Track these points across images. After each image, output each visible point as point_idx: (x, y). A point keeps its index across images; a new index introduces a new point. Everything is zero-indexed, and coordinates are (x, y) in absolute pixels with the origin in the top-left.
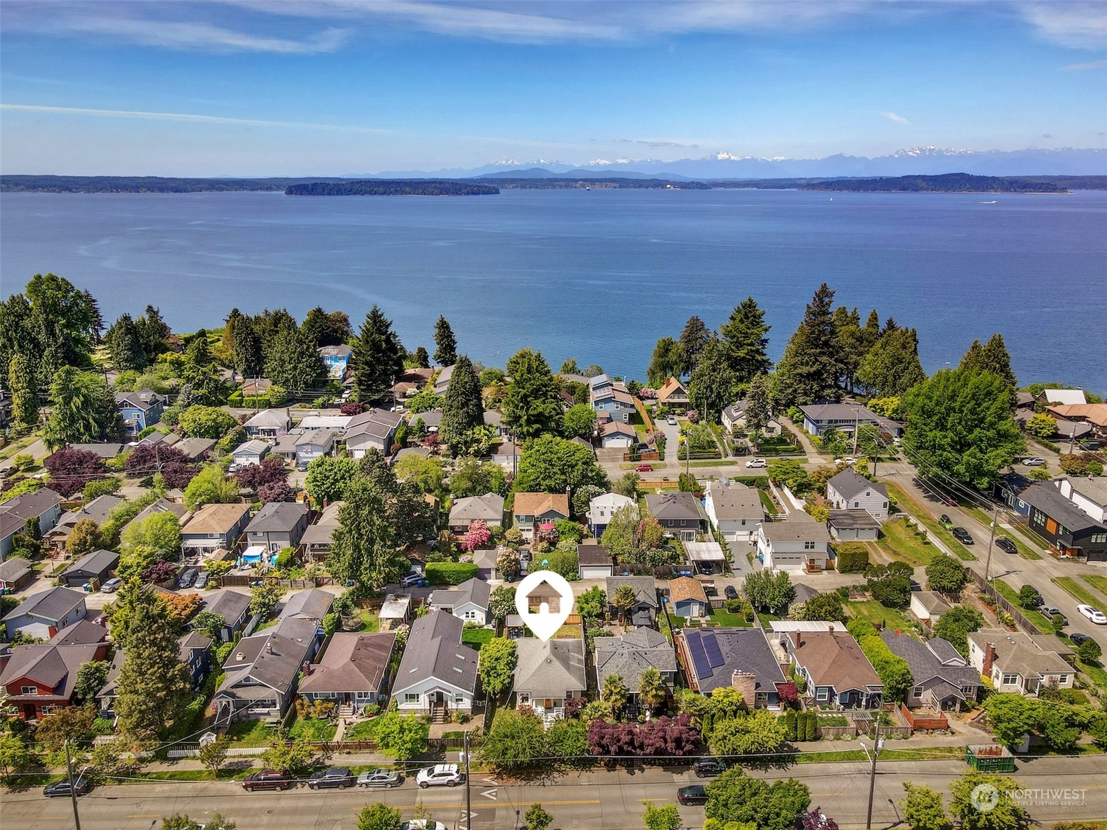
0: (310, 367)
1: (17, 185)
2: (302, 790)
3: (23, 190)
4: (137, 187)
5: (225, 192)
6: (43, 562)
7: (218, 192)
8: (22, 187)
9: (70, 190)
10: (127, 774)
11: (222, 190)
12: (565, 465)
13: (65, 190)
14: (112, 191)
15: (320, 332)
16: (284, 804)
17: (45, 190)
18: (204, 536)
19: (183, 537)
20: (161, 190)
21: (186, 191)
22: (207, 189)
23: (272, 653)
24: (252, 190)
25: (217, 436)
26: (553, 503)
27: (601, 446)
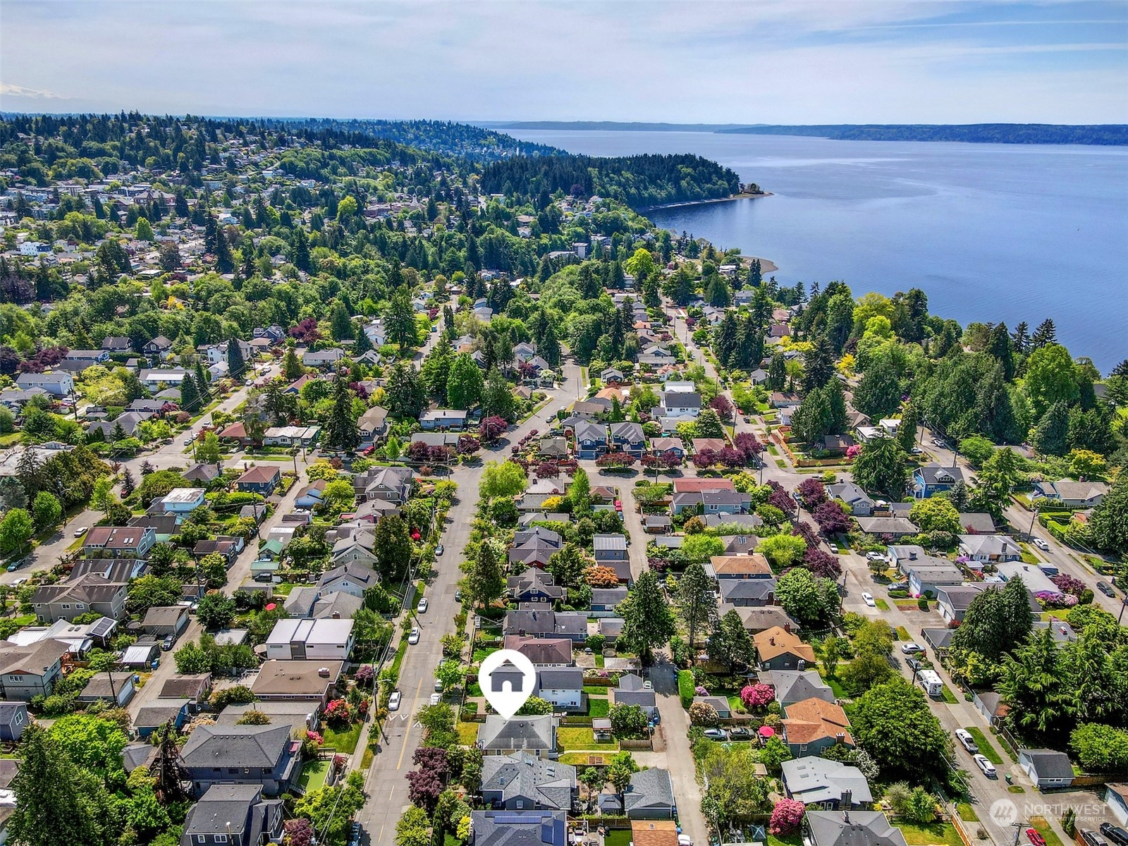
10: (466, 608)
18: (713, 568)
19: (709, 561)
23: (534, 615)
25: (924, 530)
26: (803, 726)
27: (1102, 798)
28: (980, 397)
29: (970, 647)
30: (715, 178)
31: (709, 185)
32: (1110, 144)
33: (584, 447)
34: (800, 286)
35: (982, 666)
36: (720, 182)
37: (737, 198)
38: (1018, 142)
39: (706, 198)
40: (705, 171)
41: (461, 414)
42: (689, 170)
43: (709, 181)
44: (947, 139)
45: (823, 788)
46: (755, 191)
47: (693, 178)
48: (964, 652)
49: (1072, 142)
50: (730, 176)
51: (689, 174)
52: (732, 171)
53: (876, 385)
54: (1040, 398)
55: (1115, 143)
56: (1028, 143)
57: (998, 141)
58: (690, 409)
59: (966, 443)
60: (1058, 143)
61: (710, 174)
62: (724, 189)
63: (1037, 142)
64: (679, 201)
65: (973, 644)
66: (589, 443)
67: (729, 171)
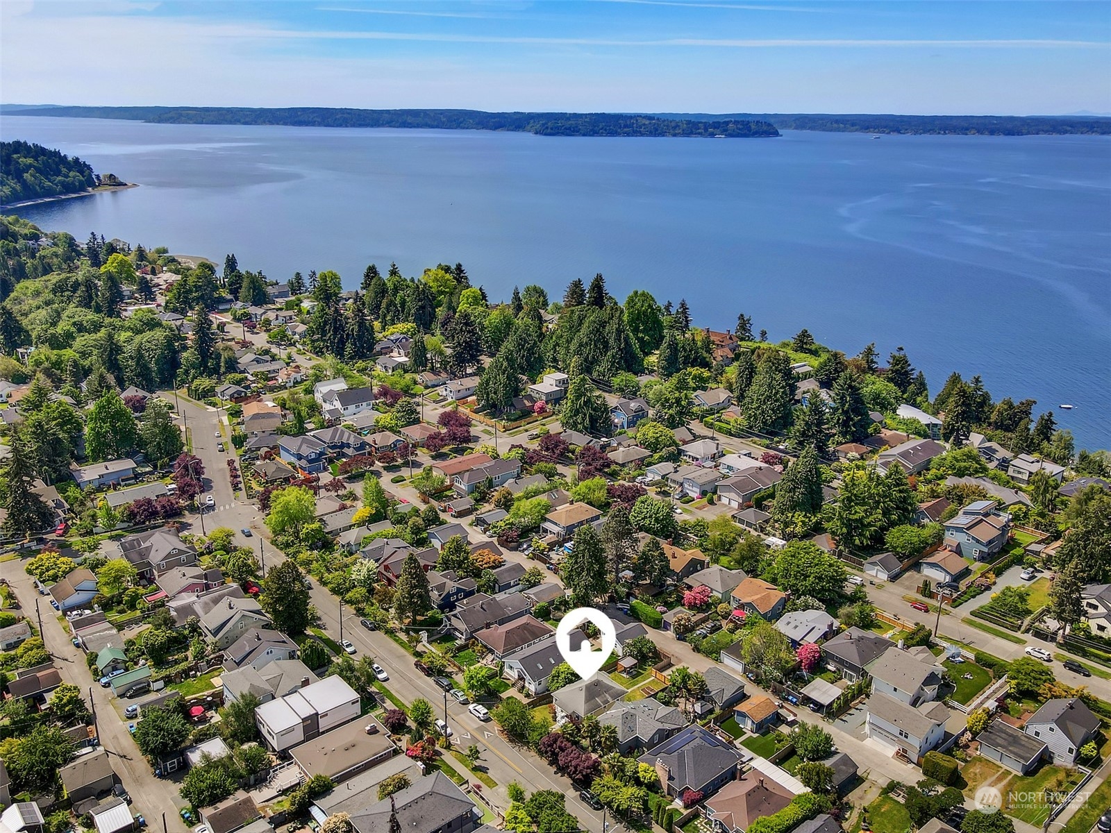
0: (772, 410)
1: (853, 125)
2: (431, 680)
3: (856, 130)
4: (967, 129)
5: (1067, 136)
6: (485, 504)
7: (1058, 136)
8: (857, 127)
9: (899, 132)
10: (391, 632)
11: (1065, 132)
12: (799, 572)
13: (894, 131)
14: (939, 133)
15: (826, 375)
16: (419, 682)
17: (877, 130)
18: (556, 524)
19: (545, 520)
20: (992, 133)
21: (1020, 133)
22: (1046, 132)
23: (482, 608)
24: (1103, 133)
25: (655, 451)
26: (761, 598)
27: (919, 572)
28: (611, 342)
29: (792, 510)
30: (64, 170)
31: (60, 178)
32: (415, 127)
33: (310, 461)
34: (298, 276)
35: (807, 520)
36: (71, 174)
37: (96, 192)
38: (337, 126)
39: (61, 193)
40: (51, 162)
41: (128, 464)
42: (29, 161)
43: (58, 173)
44: (271, 123)
45: (813, 628)
46: (115, 183)
47: (38, 170)
48: (790, 515)
49: (382, 125)
50: (80, 166)
51: (30, 166)
52: (81, 160)
53: (523, 346)
54: (640, 335)
55: (418, 126)
56: (347, 126)
57: (319, 125)
58: (364, 404)
59: (616, 381)
60: (372, 126)
61: (57, 165)
62: (80, 181)
63: (353, 126)
64: (29, 199)
65: (794, 506)
66: (313, 456)
67: (77, 160)
